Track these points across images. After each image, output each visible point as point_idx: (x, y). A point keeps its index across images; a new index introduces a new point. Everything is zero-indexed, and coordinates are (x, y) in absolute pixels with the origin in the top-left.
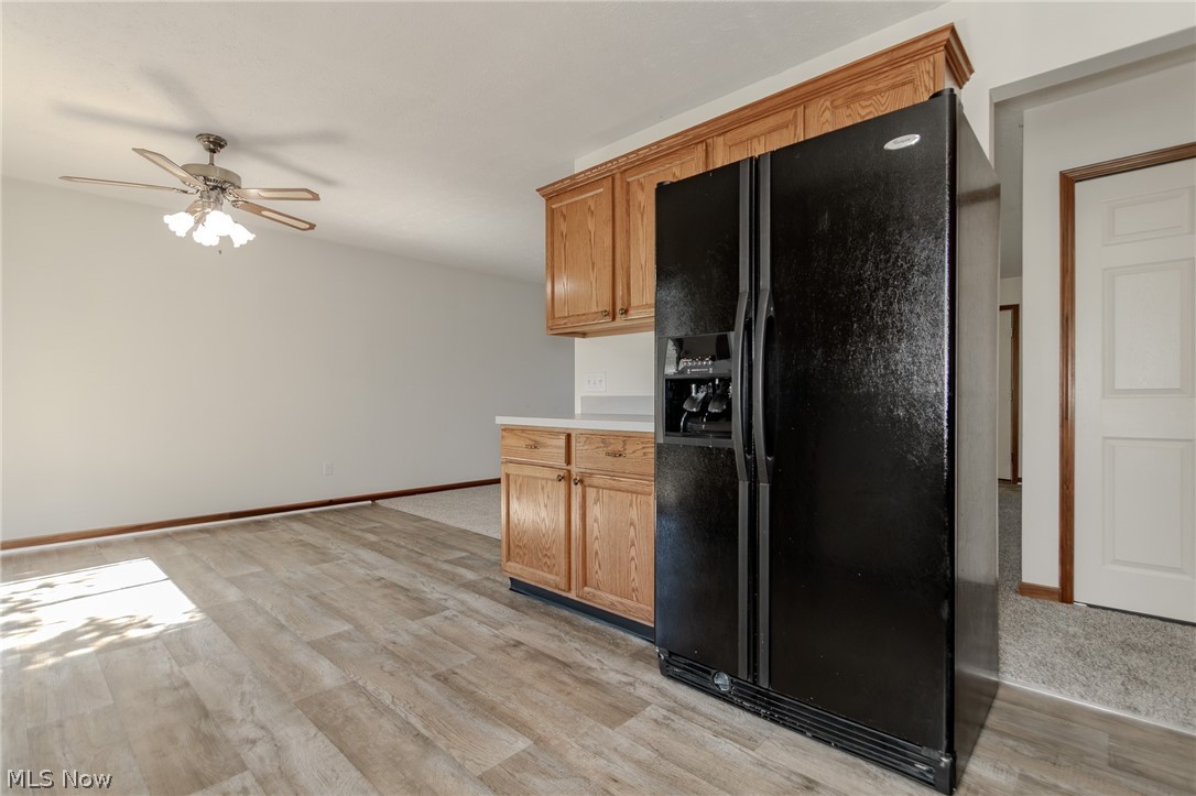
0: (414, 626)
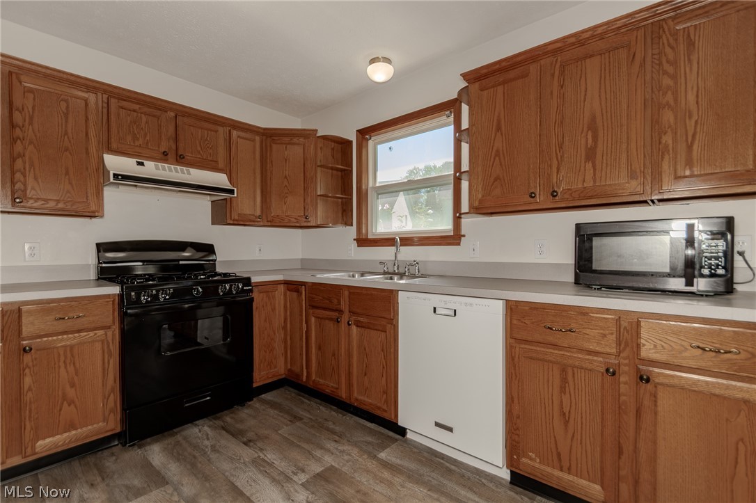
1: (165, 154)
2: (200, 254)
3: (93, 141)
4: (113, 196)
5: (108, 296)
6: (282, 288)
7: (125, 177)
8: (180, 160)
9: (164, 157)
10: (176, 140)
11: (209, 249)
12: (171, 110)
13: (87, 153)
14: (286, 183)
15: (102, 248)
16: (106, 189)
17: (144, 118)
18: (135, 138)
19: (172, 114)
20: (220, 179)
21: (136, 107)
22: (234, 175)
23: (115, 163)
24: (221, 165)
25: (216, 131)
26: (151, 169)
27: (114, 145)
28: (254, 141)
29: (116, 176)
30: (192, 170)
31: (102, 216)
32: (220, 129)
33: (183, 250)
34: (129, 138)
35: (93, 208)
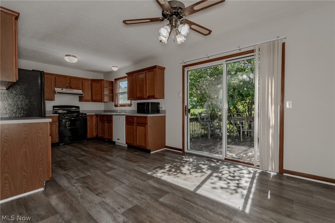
0: (89, 174)
1: (67, 87)
2: (77, 109)
3: (53, 86)
4: (56, 96)
5: (56, 116)
6: (95, 116)
7: (59, 93)
8: (71, 88)
9: (67, 88)
10: (70, 84)
11: (78, 107)
12: (69, 77)
13: (52, 88)
14: (97, 92)
15: (54, 107)
16: (55, 95)
17: (63, 80)
18: (61, 84)
19: (69, 78)
20: (80, 92)
21: (61, 78)
22: (84, 90)
23: (57, 90)
24: (80, 88)
25: (79, 81)
26: (64, 90)
27: (57, 86)
28: (89, 82)
29: (57, 93)
30: (73, 90)
31: (54, 100)
32: (80, 80)
33: (72, 108)
34: (60, 84)
35: (53, 99)
